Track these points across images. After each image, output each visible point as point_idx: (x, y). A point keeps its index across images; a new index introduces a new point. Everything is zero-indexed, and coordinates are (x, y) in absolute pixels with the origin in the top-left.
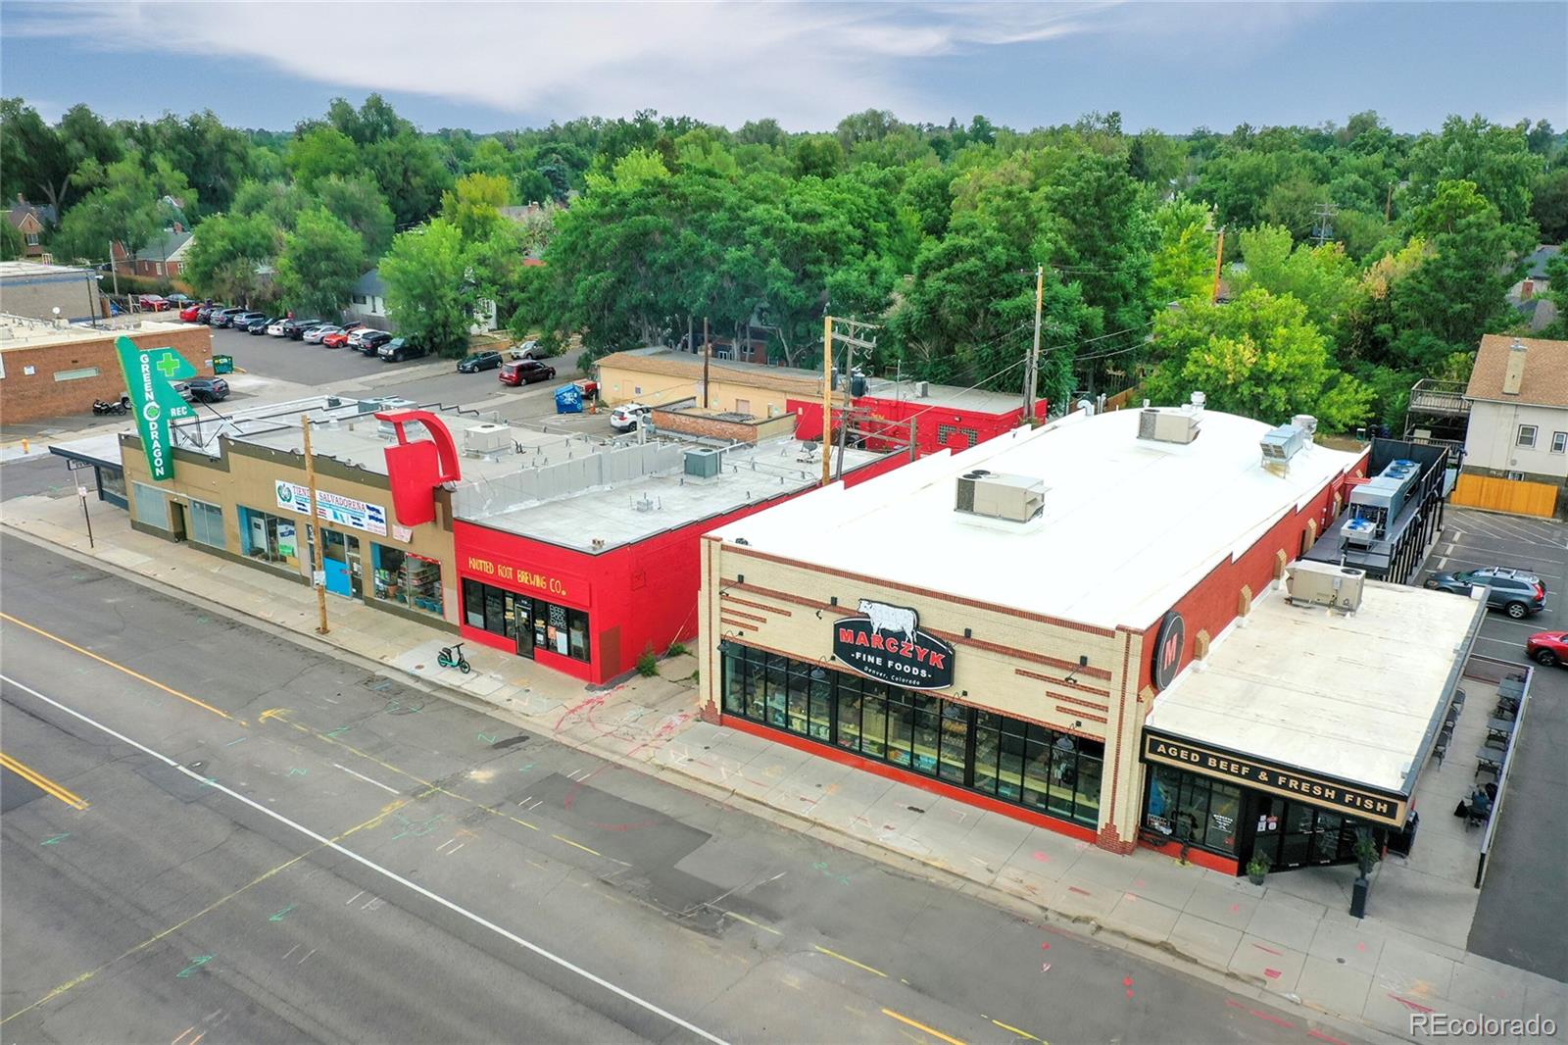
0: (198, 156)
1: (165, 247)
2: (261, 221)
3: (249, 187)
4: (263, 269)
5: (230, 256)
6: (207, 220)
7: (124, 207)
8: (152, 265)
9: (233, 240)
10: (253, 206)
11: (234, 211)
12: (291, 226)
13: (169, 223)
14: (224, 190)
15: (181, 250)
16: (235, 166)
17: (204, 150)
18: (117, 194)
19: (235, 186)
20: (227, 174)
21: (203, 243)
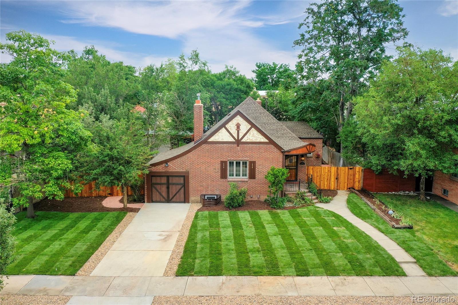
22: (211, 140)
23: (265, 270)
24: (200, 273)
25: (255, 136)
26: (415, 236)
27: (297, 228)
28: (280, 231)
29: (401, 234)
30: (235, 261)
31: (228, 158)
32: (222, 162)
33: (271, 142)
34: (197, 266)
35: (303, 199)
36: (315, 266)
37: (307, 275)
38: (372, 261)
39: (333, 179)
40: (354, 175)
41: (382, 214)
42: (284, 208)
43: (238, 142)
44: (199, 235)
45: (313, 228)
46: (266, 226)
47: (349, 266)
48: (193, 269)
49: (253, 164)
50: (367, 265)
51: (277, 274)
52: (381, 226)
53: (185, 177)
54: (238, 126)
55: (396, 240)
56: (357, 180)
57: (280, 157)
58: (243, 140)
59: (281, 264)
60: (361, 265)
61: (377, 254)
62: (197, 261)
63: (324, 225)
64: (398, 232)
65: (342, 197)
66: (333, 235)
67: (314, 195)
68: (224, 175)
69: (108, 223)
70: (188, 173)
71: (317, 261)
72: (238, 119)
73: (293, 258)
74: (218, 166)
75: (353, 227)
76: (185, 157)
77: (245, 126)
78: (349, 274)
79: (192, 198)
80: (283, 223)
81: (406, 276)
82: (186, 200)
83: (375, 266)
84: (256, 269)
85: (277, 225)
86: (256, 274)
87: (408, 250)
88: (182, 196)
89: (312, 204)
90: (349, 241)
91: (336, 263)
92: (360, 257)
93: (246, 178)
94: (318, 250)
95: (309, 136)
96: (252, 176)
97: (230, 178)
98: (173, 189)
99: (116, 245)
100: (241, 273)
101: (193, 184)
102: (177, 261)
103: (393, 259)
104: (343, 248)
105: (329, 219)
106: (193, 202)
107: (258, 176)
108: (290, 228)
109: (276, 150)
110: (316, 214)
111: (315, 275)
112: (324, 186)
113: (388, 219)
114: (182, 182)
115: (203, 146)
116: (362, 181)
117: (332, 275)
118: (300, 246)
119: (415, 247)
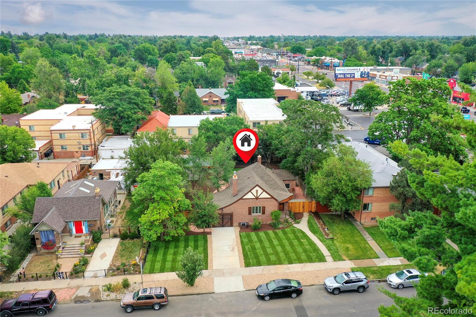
0: (432, 49)
1: (423, 65)
2: (441, 61)
3: (440, 55)
4: (439, 70)
5: (434, 67)
6: (432, 61)
7: (417, 58)
8: (419, 68)
9: (435, 64)
10: (441, 58)
11: (437, 59)
12: (446, 62)
13: (424, 61)
14: (435, 56)
15: (426, 66)
16: (438, 51)
17: (433, 48)
18: (417, 56)
19: (437, 55)
20: (436, 52)
21: (430, 64)
22: (244, 198)
23: (277, 262)
24: (253, 265)
25: (265, 195)
26: (333, 243)
27: (286, 241)
28: (279, 243)
29: (328, 242)
30: (265, 259)
31: (252, 205)
32: (249, 208)
33: (272, 197)
34: (251, 262)
35: (288, 222)
36: (295, 260)
37: (292, 264)
38: (315, 256)
39: (301, 207)
40: (312, 205)
41: (322, 231)
42: (279, 229)
43: (257, 198)
44: (247, 247)
45: (293, 241)
46: (273, 240)
47: (307, 259)
48: (250, 264)
49: (264, 208)
50: (313, 258)
51: (281, 264)
52: (321, 238)
53: (231, 215)
54: (257, 191)
55: (325, 245)
56: (313, 207)
57: (277, 204)
58: (259, 197)
59: (282, 260)
60: (311, 258)
61: (318, 253)
62: (251, 260)
63: (297, 238)
64: (327, 241)
65: (306, 217)
66: (301, 244)
67: (293, 219)
68: (250, 213)
69: (203, 242)
70: (232, 213)
71: (295, 257)
72: (257, 188)
73: (286, 257)
74: (247, 209)
75: (310, 239)
76: (231, 206)
77: (260, 191)
78: (307, 262)
79: (234, 224)
80: (280, 238)
81: (326, 262)
82: (231, 225)
83: (316, 258)
84: (274, 263)
85: (278, 240)
86: (274, 264)
87: (329, 250)
88: (230, 223)
89: (292, 225)
90: (307, 247)
91: (302, 258)
92: (311, 254)
93: (260, 214)
94: (295, 252)
95: (289, 179)
96: (264, 213)
97: (253, 214)
98: (225, 221)
99: (214, 255)
100: (268, 265)
101: (235, 218)
102: (243, 261)
103: (323, 255)
104: (305, 251)
105: (300, 235)
106: (235, 226)
107: (266, 213)
108: (284, 241)
109: (275, 201)
110: (294, 232)
111: (295, 263)
112: (297, 211)
113: (324, 234)
114: (230, 217)
115: (241, 201)
116: (315, 208)
117: (301, 263)
118: (289, 251)
119: (332, 249)
